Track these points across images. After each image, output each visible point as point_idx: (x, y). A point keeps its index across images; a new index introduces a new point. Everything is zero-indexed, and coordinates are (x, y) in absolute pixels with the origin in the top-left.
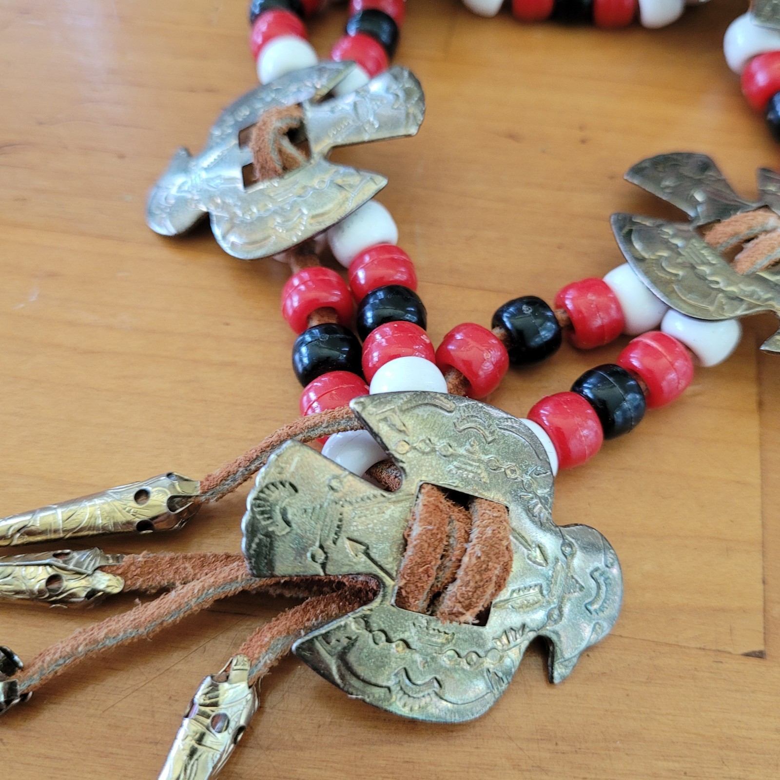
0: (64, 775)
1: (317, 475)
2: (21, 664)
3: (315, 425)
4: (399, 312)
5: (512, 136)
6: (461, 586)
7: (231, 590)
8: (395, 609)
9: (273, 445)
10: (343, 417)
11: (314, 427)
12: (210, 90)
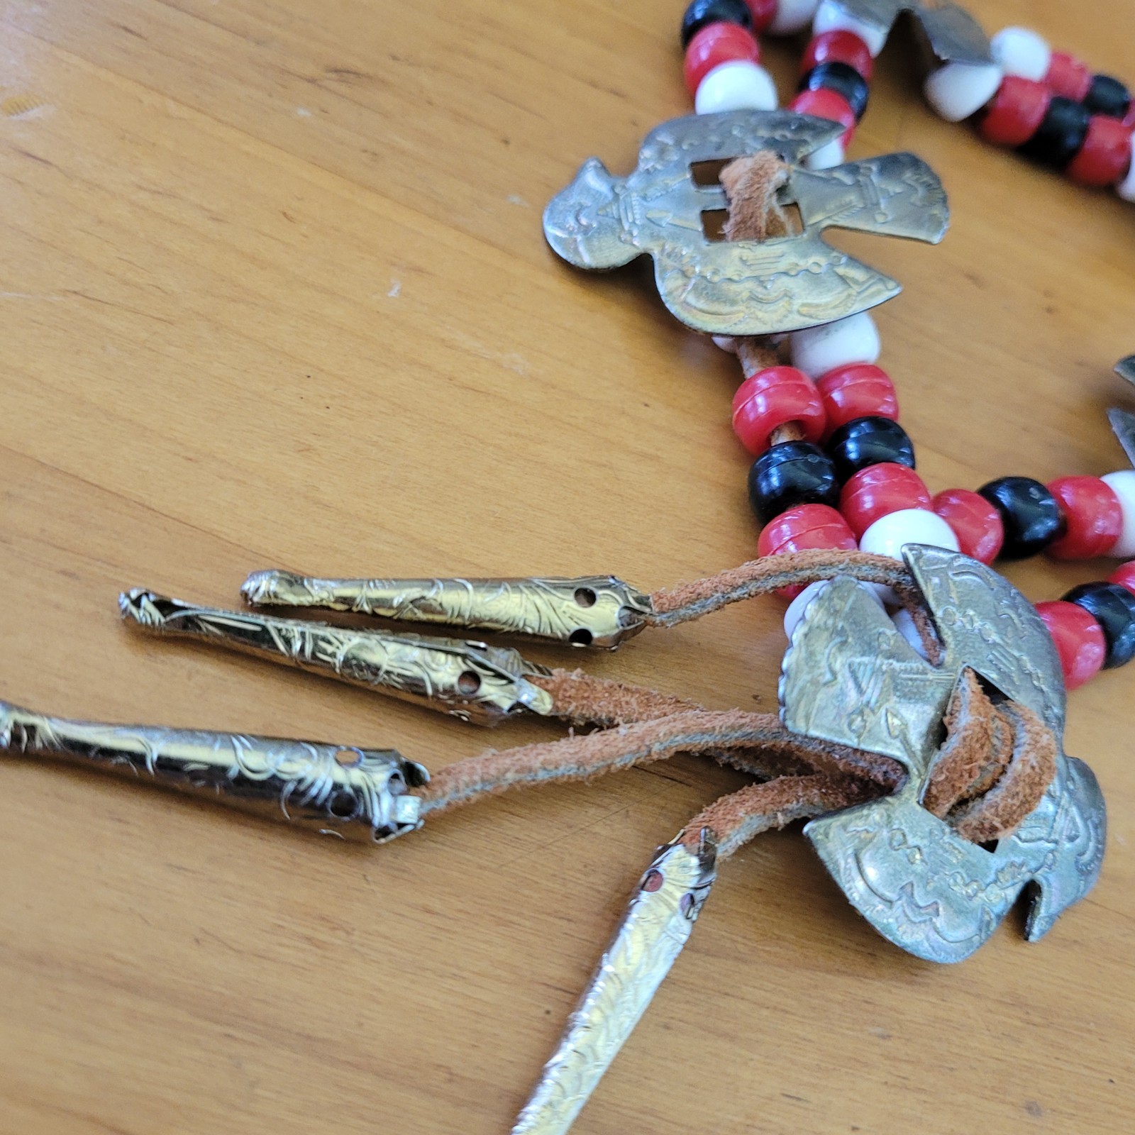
0: (450, 938)
1: (870, 624)
2: (428, 778)
3: (831, 564)
4: (892, 452)
5: (973, 278)
6: (1007, 796)
7: (699, 743)
8: (919, 808)
9: (769, 575)
10: (867, 563)
11: (827, 565)
12: (616, 93)
